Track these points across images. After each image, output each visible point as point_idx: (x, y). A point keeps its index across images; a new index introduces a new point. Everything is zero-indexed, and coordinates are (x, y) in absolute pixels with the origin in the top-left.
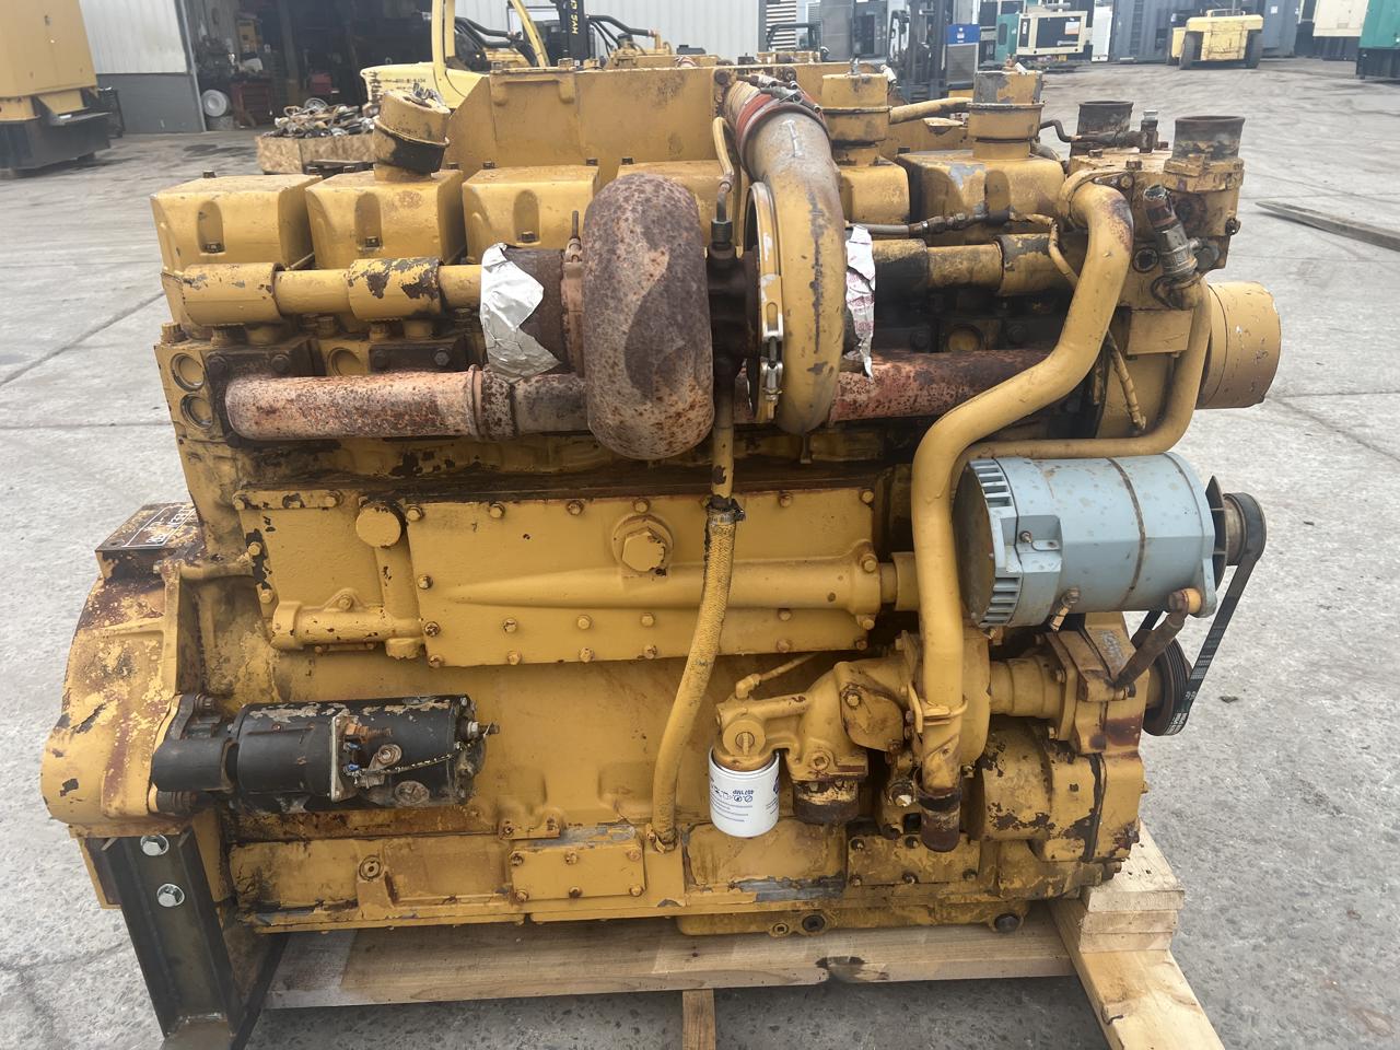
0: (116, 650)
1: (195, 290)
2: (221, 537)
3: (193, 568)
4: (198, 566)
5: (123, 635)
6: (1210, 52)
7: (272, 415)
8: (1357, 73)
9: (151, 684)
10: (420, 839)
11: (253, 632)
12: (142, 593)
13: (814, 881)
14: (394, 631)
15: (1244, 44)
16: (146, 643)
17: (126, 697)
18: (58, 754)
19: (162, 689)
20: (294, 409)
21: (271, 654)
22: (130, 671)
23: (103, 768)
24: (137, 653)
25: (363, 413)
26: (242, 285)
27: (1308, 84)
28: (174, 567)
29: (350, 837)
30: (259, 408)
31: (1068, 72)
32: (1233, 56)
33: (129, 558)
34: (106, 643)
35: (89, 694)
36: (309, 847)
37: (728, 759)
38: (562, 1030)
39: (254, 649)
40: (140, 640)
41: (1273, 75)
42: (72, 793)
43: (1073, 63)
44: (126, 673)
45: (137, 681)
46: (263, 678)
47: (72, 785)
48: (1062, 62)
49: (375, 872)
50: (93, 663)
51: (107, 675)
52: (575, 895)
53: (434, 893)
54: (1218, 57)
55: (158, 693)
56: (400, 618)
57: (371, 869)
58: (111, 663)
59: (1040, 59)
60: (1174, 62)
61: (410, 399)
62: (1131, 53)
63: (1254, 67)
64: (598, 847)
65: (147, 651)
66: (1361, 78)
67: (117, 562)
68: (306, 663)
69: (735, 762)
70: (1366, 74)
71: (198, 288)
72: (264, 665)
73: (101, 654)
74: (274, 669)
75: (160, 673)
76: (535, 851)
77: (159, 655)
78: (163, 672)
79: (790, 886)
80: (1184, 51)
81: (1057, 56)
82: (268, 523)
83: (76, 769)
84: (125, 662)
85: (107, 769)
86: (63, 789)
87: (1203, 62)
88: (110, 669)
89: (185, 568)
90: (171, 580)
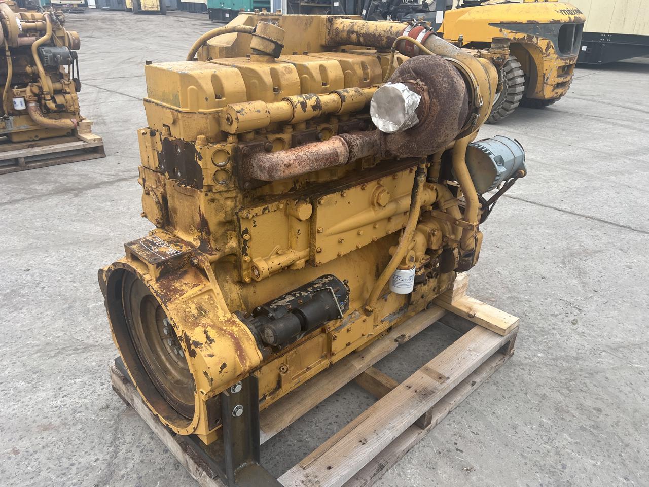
0: (193, 306)
1: (242, 116)
2: (217, 239)
3: (214, 256)
4: (215, 254)
5: (193, 297)
6: (145, 7)
7: (290, 167)
8: (210, 19)
9: (218, 314)
10: (298, 348)
11: (227, 282)
12: (181, 278)
13: (399, 310)
14: (299, 257)
15: (159, 4)
16: (204, 297)
17: (212, 323)
18: (212, 356)
19: (225, 314)
20: (296, 163)
21: (238, 289)
22: (205, 312)
23: (234, 352)
24: (203, 303)
25: (317, 160)
26: (259, 111)
27: (192, 23)
28: (205, 258)
29: (275, 359)
30: (285, 165)
31: (80, 13)
32: (155, 9)
33: (169, 263)
34: (186, 305)
35: (194, 329)
36: (261, 371)
37: (407, 266)
38: (323, 413)
39: (230, 289)
40: (200, 297)
41: (176, 18)
42: (225, 370)
43: (80, 8)
44: (204, 314)
45: (211, 315)
46: (238, 300)
47: (224, 366)
48: (76, 8)
49: (286, 369)
50: (186, 316)
51: (196, 318)
52: (348, 345)
53: (301, 369)
54: (149, 9)
55: (224, 316)
56: (300, 251)
57: (283, 369)
58: (195, 312)
59: (64, 6)
60: (129, 10)
61: (330, 152)
62: (107, 6)
63: (165, 14)
64: (356, 322)
65: (207, 301)
66: (212, 21)
67: (163, 267)
68: (252, 287)
69: (409, 267)
70: (213, 19)
71: (243, 114)
72: (237, 295)
73: (187, 310)
74: (241, 295)
75: (219, 307)
76: (339, 332)
77: (213, 300)
78: (221, 306)
79: (395, 314)
80: (134, 5)
81: (72, 4)
82: (254, 223)
83: (224, 358)
84: (200, 309)
85: (236, 352)
86: (220, 370)
87: (143, 11)
88: (196, 315)
89: (210, 257)
90: (206, 264)
